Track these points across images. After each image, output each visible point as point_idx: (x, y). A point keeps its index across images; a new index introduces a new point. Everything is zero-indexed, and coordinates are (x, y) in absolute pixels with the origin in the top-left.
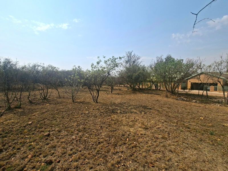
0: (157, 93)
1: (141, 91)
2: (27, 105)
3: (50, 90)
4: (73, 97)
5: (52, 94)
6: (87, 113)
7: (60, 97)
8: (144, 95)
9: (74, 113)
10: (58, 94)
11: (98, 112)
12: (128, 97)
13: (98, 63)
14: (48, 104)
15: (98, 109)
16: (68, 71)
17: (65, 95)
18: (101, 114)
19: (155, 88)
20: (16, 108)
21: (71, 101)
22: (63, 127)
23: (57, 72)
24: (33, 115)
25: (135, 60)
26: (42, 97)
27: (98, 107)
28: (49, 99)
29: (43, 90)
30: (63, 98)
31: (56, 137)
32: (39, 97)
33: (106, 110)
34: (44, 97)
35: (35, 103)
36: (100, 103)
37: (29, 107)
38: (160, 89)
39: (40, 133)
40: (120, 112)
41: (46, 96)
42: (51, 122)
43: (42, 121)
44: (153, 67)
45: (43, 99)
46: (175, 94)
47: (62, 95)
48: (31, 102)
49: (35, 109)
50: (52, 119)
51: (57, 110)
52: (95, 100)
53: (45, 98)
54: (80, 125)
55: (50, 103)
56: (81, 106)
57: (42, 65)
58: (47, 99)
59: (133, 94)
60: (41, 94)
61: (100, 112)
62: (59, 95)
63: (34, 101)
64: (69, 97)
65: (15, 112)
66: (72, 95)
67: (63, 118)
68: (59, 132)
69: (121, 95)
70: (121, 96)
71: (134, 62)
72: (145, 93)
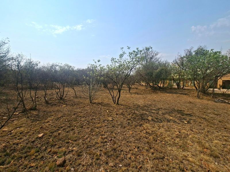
0: (183, 93)
1: (163, 90)
2: (43, 106)
3: (66, 89)
4: (90, 97)
5: (69, 93)
6: (111, 120)
7: (76, 97)
8: (168, 94)
9: (95, 119)
10: (74, 93)
11: (124, 119)
12: (149, 97)
13: (121, 56)
14: (64, 105)
15: (122, 114)
16: (83, 70)
17: (81, 94)
18: (129, 123)
19: (176, 87)
20: (31, 109)
21: (88, 101)
22: (83, 144)
23: (73, 71)
24: (46, 121)
25: (153, 56)
26: (58, 97)
27: (121, 111)
28: (65, 98)
29: (60, 90)
30: (80, 97)
31: (74, 168)
32: (55, 96)
33: (133, 115)
34: (61, 96)
35: (51, 103)
36: (122, 105)
37: (45, 109)
38: (184, 88)
39: (52, 156)
40: (152, 120)
41: (63, 96)
42: (67, 134)
43: (56, 131)
44: (178, 62)
45: (59, 99)
46: (208, 95)
47: (78, 94)
48: (47, 102)
49: (50, 112)
50: (69, 129)
51: (74, 114)
52: (115, 102)
53: (61, 98)
54: (106, 142)
55: (66, 104)
56: (101, 109)
57: (60, 65)
58: (64, 99)
59: (154, 93)
60: (57, 93)
61: (126, 119)
62: (76, 94)
63: (50, 102)
64: (85, 96)
65: (29, 115)
66: (90, 95)
67: (82, 127)
68: (79, 156)
69: (141, 94)
70: (141, 96)
71: (151, 58)
72: (168, 93)
